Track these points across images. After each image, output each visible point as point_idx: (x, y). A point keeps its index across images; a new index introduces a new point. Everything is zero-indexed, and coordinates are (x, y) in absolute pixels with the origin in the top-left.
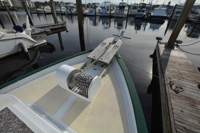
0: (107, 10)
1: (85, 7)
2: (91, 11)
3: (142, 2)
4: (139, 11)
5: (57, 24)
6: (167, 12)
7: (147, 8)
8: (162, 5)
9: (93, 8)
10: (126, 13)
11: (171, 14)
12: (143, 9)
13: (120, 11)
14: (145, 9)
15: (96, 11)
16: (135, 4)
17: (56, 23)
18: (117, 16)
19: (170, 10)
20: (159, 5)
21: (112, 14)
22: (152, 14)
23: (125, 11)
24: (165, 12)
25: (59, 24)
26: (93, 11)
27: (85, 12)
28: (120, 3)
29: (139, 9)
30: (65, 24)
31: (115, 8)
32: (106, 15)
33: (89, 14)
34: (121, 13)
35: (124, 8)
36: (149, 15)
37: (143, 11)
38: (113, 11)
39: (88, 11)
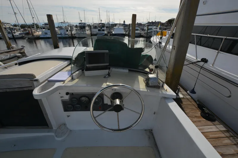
1: (34, 28)
2: (45, 33)
3: (100, 22)
4: (99, 30)
5: (12, 50)
6: (125, 30)
7: (106, 27)
8: (118, 24)
9: (47, 29)
10: (88, 33)
11: (128, 31)
12: (103, 28)
13: (81, 31)
14: (105, 28)
16: (95, 24)
17: (10, 49)
18: (79, 36)
19: (126, 28)
21: (73, 35)
22: (113, 32)
23: (87, 31)
24: (123, 31)
25: (14, 49)
26: (48, 33)
27: (35, 34)
28: (79, 23)
29: (100, 28)
30: (23, 48)
31: (75, 28)
32: (66, 36)
33: (43, 37)
34: (83, 34)
35: (85, 28)
36: (111, 33)
37: (104, 30)
38: (73, 32)
39: (40, 33)
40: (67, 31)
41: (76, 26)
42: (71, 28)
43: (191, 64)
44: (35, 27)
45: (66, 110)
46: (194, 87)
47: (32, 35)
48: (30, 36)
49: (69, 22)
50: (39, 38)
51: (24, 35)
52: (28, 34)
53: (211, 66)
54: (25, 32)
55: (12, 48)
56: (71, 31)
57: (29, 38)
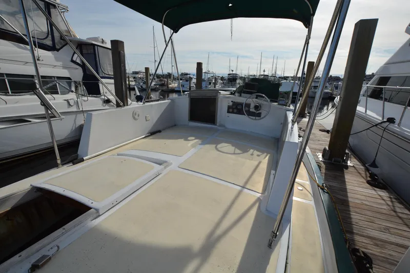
0: (208, 83)
2: (182, 85)
8: (291, 77)
13: (229, 84)
15: (191, 85)
16: (251, 75)
20: (288, 77)
26: (185, 85)
27: (171, 86)
28: (229, 74)
31: (220, 81)
33: (178, 89)
35: (236, 81)
38: (218, 85)
39: (176, 85)
40: (210, 83)
41: (222, 79)
42: (215, 81)
43: (375, 127)
44: (172, 78)
45: (228, 112)
46: (375, 159)
47: (166, 87)
48: (165, 88)
49: (214, 72)
50: (173, 91)
51: (158, 86)
52: (163, 85)
53: (396, 127)
54: (160, 83)
55: (151, 97)
56: (215, 84)
57: (162, 91)
